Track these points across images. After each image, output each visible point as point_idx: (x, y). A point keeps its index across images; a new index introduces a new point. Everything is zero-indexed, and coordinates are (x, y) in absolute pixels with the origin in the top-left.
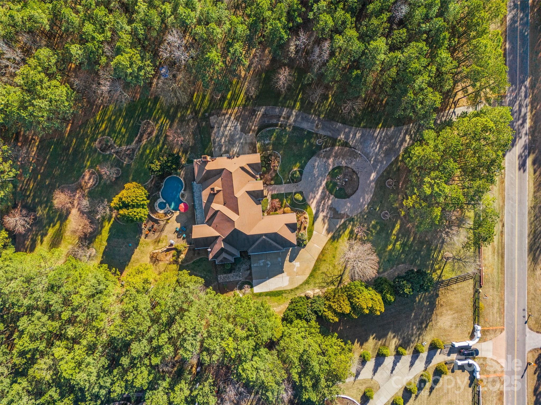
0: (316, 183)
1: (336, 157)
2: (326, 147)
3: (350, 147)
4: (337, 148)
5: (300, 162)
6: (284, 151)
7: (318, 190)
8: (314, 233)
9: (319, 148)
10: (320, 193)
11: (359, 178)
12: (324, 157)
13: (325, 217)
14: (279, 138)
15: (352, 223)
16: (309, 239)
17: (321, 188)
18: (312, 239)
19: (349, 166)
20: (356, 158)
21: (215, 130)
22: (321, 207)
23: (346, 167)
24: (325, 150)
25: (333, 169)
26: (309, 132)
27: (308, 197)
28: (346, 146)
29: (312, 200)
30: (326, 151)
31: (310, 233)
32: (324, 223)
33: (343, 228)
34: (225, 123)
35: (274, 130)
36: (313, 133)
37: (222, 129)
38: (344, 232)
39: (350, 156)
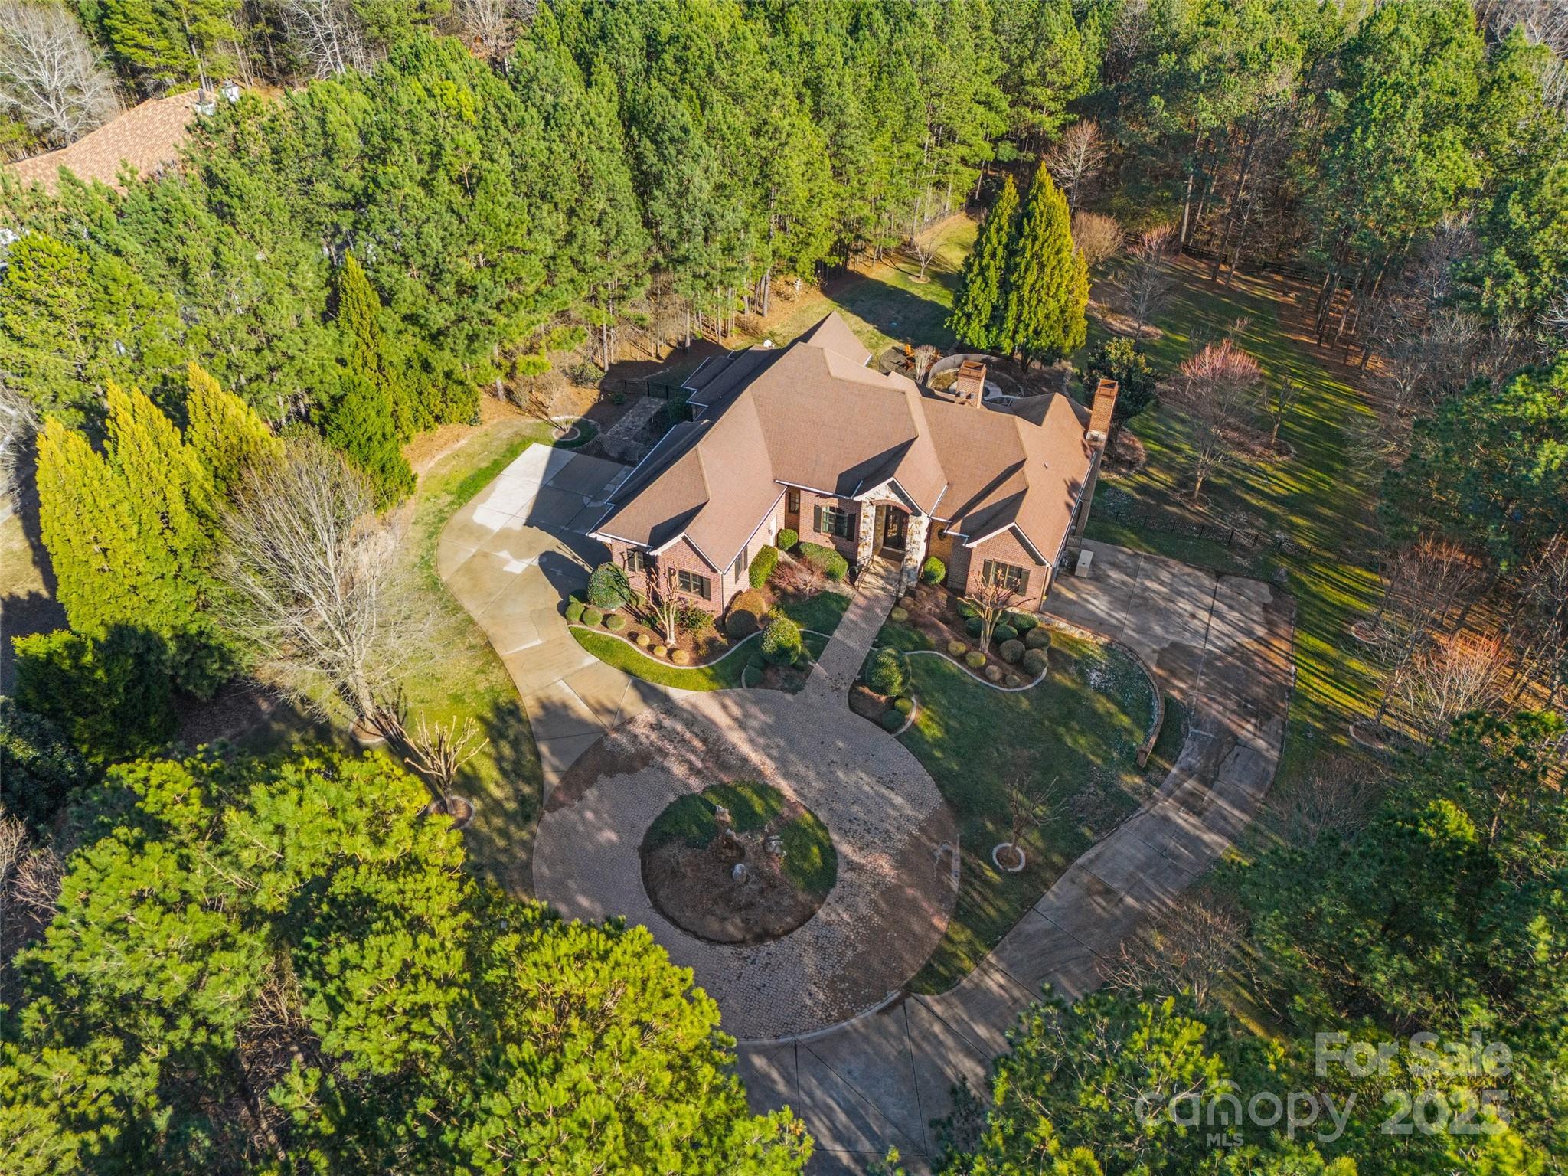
0: (804, 755)
1: (891, 893)
2: (970, 875)
3: (908, 990)
4: (941, 923)
5: (938, 744)
6: (1027, 714)
7: (766, 750)
8: (591, 659)
9: (977, 845)
10: (746, 749)
11: (710, 941)
12: (916, 844)
13: (624, 722)
14: (1096, 724)
15: (511, 806)
16: (578, 636)
17: (768, 767)
18: (573, 642)
19: (805, 934)
20: (832, 984)
21: (1208, 582)
22: (679, 727)
23: (806, 916)
24: (956, 865)
25: (830, 853)
26: (1085, 845)
27: (756, 702)
28: (928, 972)
29: (736, 710)
30: (945, 866)
31: (603, 650)
32: (600, 709)
33: (517, 763)
34: (1234, 615)
35: (1145, 728)
36: (1070, 858)
37: (1209, 600)
38: (499, 760)
39: (860, 961)
